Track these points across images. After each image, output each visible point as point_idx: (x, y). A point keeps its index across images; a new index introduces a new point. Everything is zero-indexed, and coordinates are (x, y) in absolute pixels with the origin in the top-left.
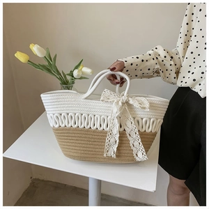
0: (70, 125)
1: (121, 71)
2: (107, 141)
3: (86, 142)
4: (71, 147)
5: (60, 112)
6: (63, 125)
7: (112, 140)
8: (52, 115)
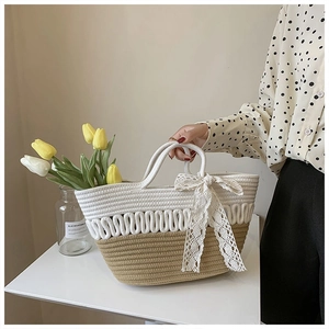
0: (127, 232)
1: (192, 142)
2: (186, 247)
3: (156, 255)
4: (133, 267)
5: (111, 214)
6: (117, 233)
7: (194, 246)
8: (97, 221)
